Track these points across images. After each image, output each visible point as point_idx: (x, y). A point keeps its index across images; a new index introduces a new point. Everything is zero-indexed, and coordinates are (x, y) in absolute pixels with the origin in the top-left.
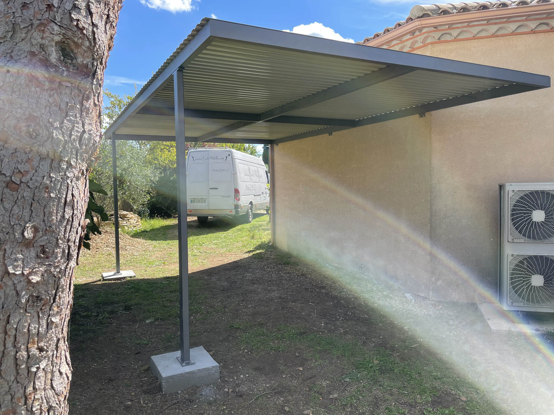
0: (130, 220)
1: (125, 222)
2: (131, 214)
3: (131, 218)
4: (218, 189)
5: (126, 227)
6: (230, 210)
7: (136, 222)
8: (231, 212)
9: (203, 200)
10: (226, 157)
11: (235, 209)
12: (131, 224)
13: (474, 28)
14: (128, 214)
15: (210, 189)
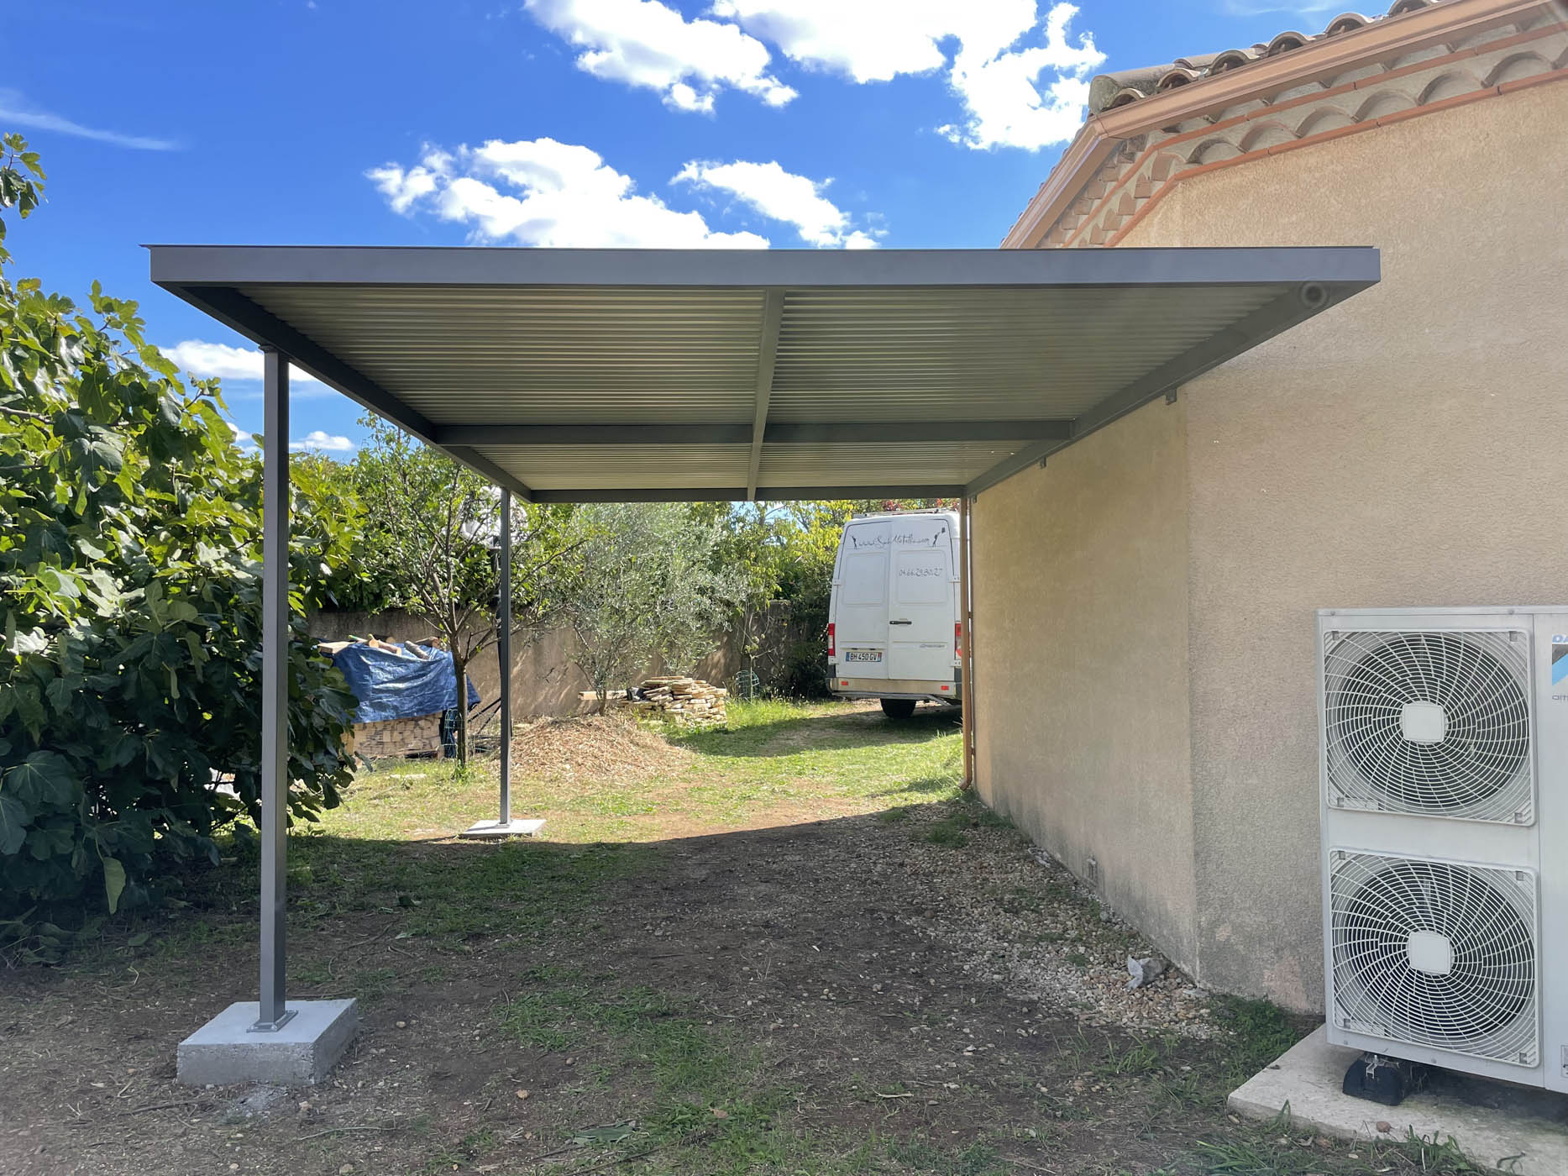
0: (692, 701)
1: (679, 706)
2: (702, 687)
3: (698, 696)
4: (910, 623)
5: (678, 718)
6: (945, 684)
7: (709, 705)
8: (946, 688)
9: (876, 655)
10: (936, 537)
11: (955, 681)
12: (693, 711)
13: (1289, 111)
14: (690, 685)
15: (891, 623)
